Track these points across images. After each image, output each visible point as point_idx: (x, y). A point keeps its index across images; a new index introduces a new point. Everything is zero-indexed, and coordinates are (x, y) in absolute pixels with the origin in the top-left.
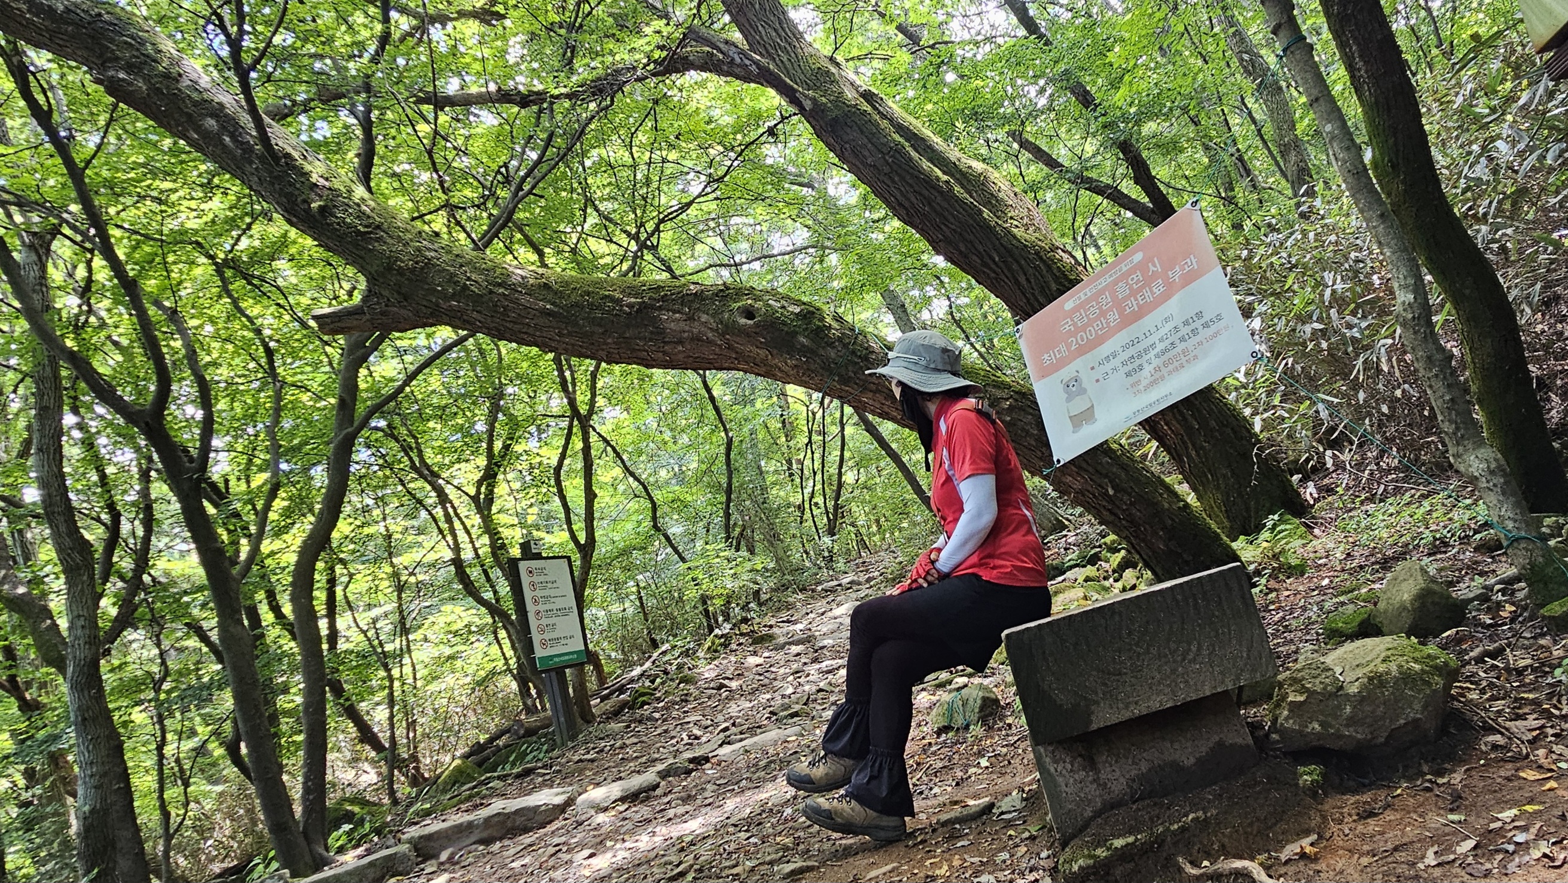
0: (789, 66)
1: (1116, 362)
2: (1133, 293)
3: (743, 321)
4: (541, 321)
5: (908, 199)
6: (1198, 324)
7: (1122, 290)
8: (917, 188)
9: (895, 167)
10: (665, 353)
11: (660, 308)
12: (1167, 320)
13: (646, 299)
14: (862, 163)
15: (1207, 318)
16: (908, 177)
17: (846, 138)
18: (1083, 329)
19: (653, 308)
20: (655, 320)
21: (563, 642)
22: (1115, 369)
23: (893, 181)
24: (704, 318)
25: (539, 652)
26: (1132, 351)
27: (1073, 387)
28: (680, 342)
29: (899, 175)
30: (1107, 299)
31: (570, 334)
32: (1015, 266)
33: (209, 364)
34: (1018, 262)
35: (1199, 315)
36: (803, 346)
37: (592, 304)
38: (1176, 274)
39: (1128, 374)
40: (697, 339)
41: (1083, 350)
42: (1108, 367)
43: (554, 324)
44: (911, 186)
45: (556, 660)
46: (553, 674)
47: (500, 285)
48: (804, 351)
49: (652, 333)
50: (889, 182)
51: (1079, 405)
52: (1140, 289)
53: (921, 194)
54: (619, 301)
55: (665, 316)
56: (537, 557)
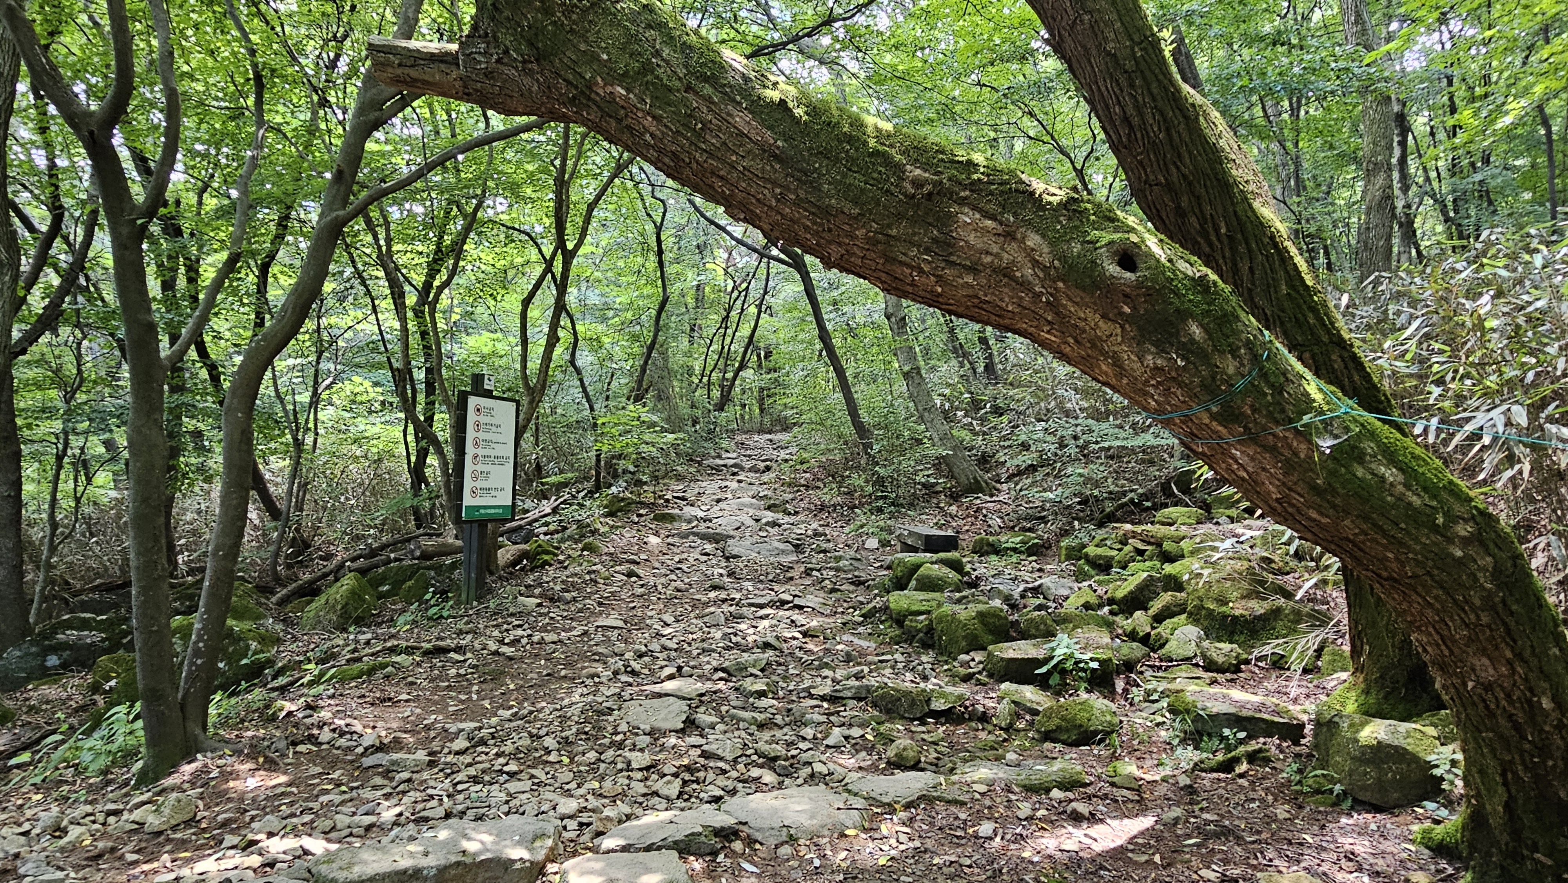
3: (1113, 269)
4: (757, 165)
5: (1141, 114)
8: (1160, 104)
10: (940, 279)
11: (962, 202)
13: (945, 178)
16: (1154, 85)
19: (951, 195)
20: (946, 220)
21: (493, 493)
23: (1132, 86)
24: (1034, 240)
25: (468, 500)
28: (974, 269)
29: (1144, 78)
31: (798, 203)
32: (1242, 249)
33: (184, 74)
34: (1247, 243)
36: (1192, 341)
37: (854, 160)
40: (1006, 272)
43: (780, 177)
44: (1154, 99)
45: (482, 511)
46: (475, 525)
47: (706, 79)
48: (1189, 349)
49: (935, 240)
50: (1124, 83)
53: (1162, 114)
54: (899, 169)
55: (967, 217)
56: (488, 394)
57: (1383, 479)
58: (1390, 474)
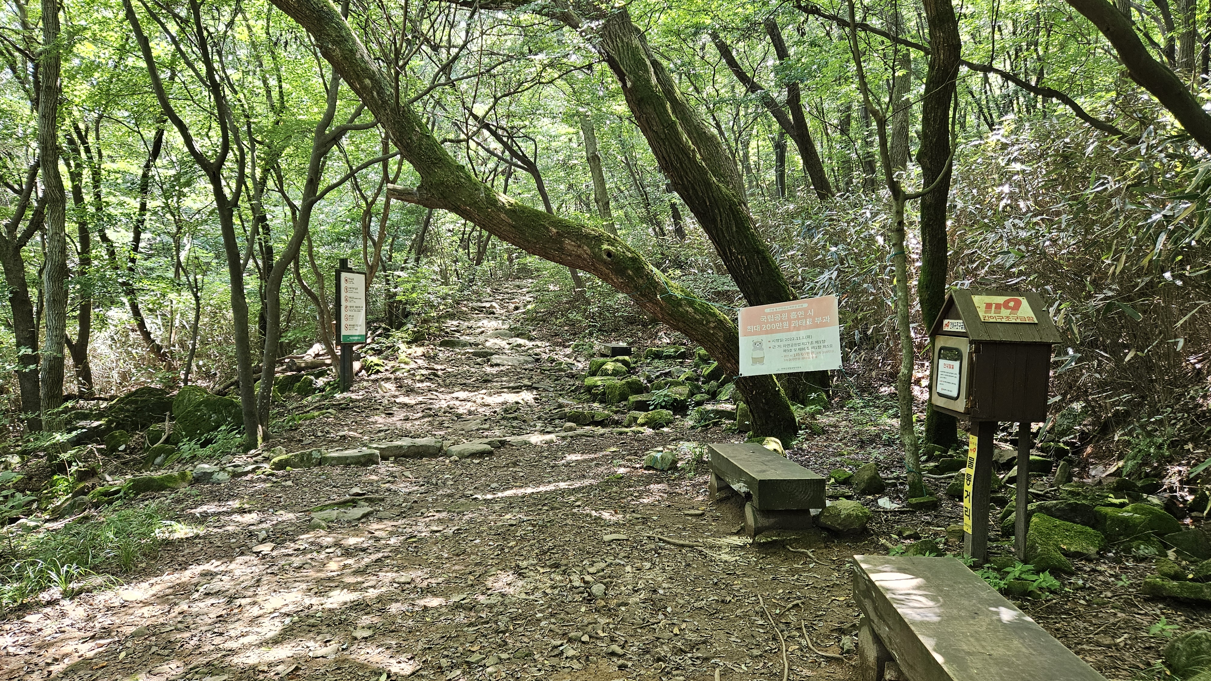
0: (621, 51)
1: (782, 344)
2: (798, 319)
3: (605, 257)
5: (669, 157)
6: (822, 345)
7: (793, 315)
8: (676, 152)
9: (668, 137)
11: (566, 237)
12: (808, 337)
13: (560, 231)
14: (650, 128)
15: (826, 344)
16: (673, 144)
17: (645, 110)
18: (771, 323)
19: (563, 236)
20: (562, 242)
21: (356, 328)
22: (779, 346)
23: (664, 144)
25: (344, 332)
26: (790, 342)
27: (758, 345)
28: (570, 255)
29: (669, 141)
30: (785, 316)
35: (824, 341)
38: (818, 320)
39: (785, 351)
40: (578, 256)
41: (767, 332)
42: (777, 344)
44: (673, 150)
45: (351, 338)
46: (347, 346)
49: (558, 247)
51: (758, 354)
52: (801, 319)
55: (567, 241)
56: (350, 271)
57: (687, 311)
58: (690, 310)
